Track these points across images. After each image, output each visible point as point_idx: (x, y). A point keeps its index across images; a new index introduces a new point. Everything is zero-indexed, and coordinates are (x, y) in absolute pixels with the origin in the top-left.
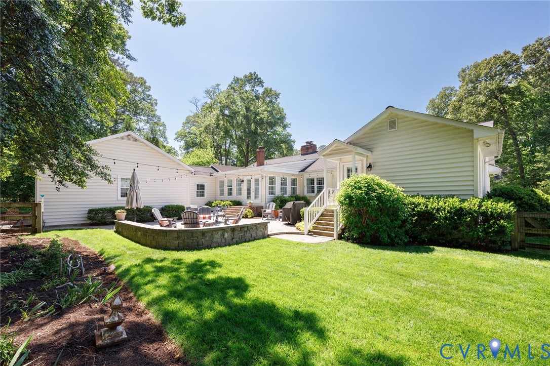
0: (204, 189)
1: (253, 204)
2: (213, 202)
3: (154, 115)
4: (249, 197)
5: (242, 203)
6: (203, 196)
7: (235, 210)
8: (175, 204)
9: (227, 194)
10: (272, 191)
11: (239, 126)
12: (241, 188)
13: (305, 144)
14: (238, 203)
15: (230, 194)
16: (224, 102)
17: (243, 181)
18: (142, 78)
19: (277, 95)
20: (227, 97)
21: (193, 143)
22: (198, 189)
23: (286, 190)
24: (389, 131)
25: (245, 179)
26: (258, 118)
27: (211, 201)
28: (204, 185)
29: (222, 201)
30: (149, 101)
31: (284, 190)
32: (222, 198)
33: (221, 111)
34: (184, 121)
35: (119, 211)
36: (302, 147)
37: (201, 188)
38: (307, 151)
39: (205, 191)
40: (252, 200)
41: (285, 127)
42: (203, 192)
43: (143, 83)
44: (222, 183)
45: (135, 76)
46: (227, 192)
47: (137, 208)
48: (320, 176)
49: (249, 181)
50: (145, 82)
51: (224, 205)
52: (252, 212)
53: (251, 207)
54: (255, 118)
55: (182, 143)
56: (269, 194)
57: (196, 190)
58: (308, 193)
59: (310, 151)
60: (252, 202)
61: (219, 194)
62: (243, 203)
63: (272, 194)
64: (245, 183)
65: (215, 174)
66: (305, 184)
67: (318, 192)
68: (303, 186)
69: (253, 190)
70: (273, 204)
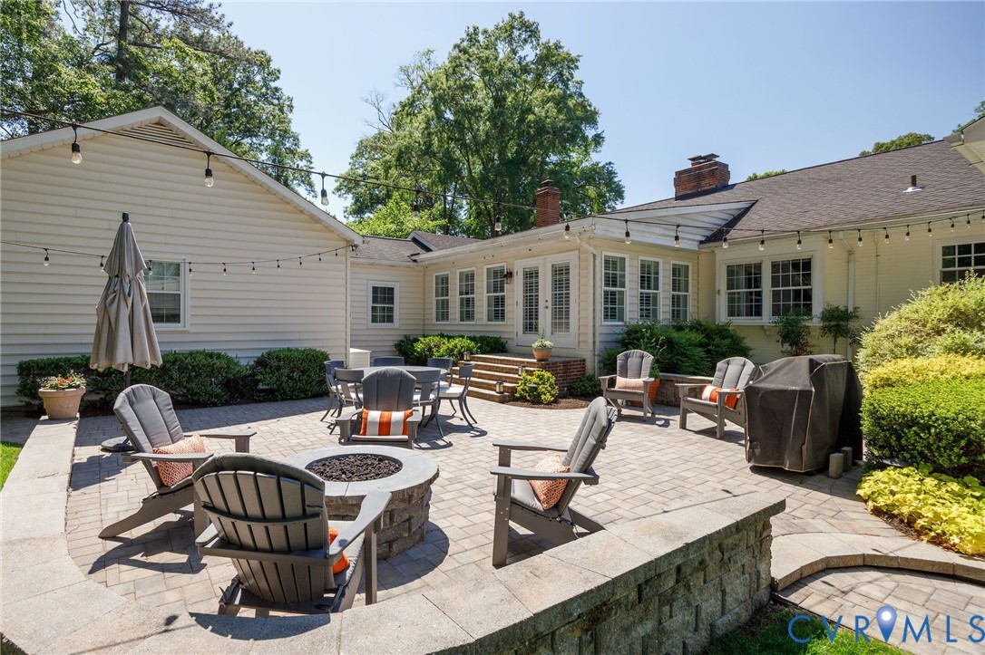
0: (391, 300)
1: (554, 352)
2: (417, 340)
3: (286, 131)
4: (531, 326)
5: (507, 346)
6: (390, 319)
7: (490, 369)
8: (302, 346)
9: (458, 316)
10: (613, 307)
11: (478, 147)
12: (503, 298)
13: (689, 165)
14: (495, 346)
15: (468, 315)
16: (444, 87)
17: (510, 275)
18: (262, 52)
19: (572, 62)
20: (451, 70)
21: (371, 199)
22: (375, 300)
23: (655, 304)
25: (519, 268)
26: (531, 117)
27: (412, 334)
28: (391, 290)
29: (442, 336)
30: (276, 102)
31: (647, 302)
32: (444, 325)
33: (436, 108)
34: (354, 151)
35: (54, 380)
36: (679, 174)
37: (383, 296)
38: (699, 185)
39: (396, 306)
40: (546, 339)
42: (391, 310)
43: (264, 62)
44: (443, 282)
45: (246, 46)
46: (458, 310)
47: (132, 368)
49: (531, 276)
50: (269, 61)
51: (450, 352)
52: (553, 380)
53: (545, 363)
54: (522, 120)
55: (349, 200)
56: (606, 317)
57: (371, 304)
58: (731, 313)
59: (706, 185)
60: (548, 343)
61: (434, 316)
62: (511, 345)
63: (613, 317)
64: (518, 281)
65: (424, 256)
66: (722, 284)
67: (775, 312)
68: (714, 293)
69: (547, 304)
70: (642, 357)
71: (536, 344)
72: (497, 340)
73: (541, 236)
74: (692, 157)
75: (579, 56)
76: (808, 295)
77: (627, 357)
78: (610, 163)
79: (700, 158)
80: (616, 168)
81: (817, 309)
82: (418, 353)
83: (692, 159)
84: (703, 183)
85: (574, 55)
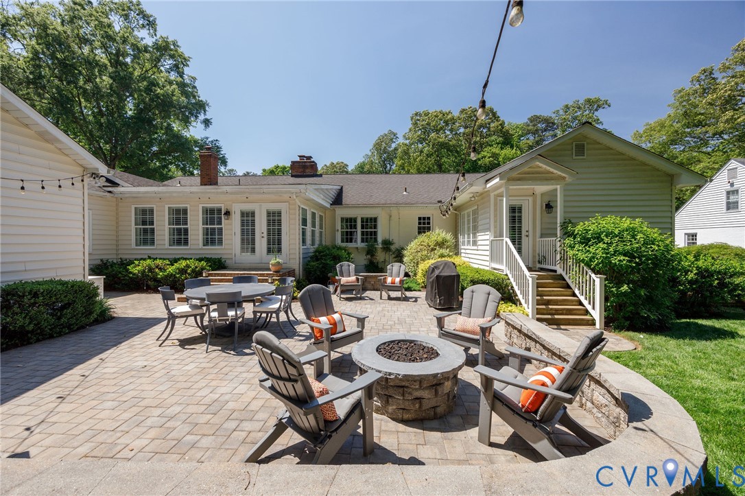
4: (247, 249)
5: (226, 264)
9: (167, 242)
12: (220, 229)
17: (229, 214)
19: (185, 60)
23: (315, 236)
24: (574, 157)
25: (237, 209)
36: (292, 162)
38: (304, 172)
41: (207, 123)
44: (145, 213)
48: (369, 213)
49: (248, 215)
58: (342, 241)
59: (308, 171)
61: (134, 242)
62: (228, 263)
63: (303, 243)
64: (236, 219)
66: (338, 226)
67: (363, 241)
68: (334, 231)
69: (263, 235)
70: (349, 266)
71: (273, 262)
72: (220, 260)
73: (265, 191)
74: (300, 155)
75: (189, 57)
76: (375, 233)
77: (341, 266)
78: (217, 140)
79: (304, 156)
80: (221, 144)
81: (380, 240)
82: (134, 274)
83: (300, 156)
84: (307, 170)
85: (186, 55)
